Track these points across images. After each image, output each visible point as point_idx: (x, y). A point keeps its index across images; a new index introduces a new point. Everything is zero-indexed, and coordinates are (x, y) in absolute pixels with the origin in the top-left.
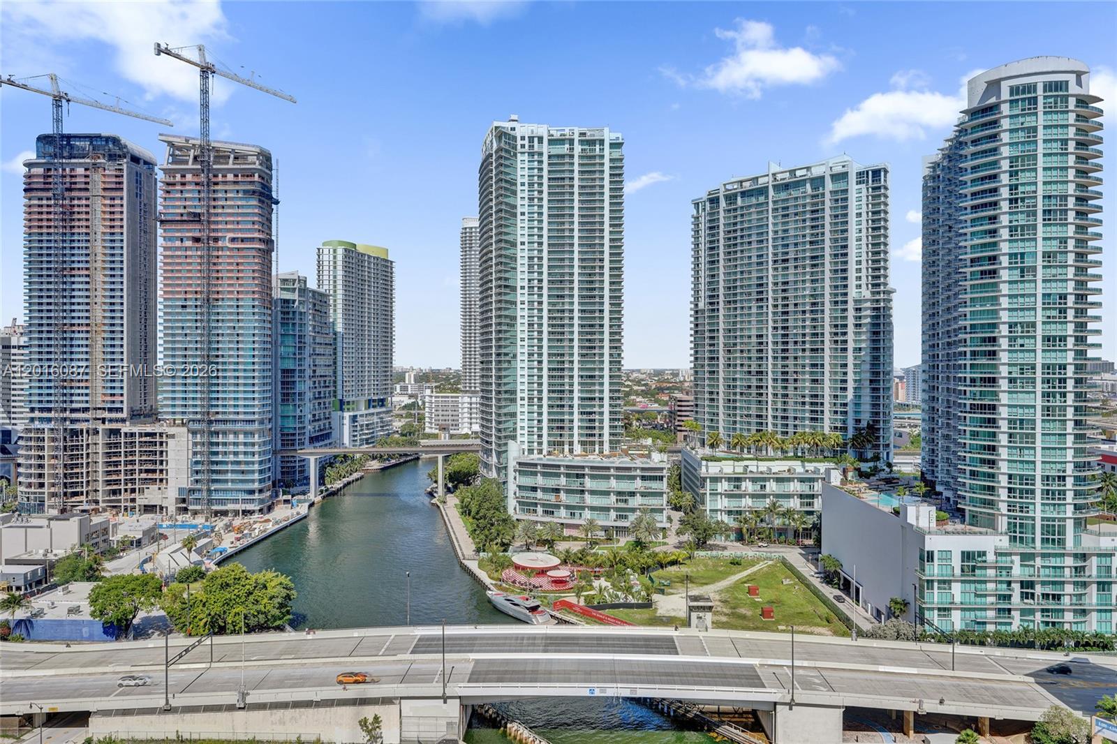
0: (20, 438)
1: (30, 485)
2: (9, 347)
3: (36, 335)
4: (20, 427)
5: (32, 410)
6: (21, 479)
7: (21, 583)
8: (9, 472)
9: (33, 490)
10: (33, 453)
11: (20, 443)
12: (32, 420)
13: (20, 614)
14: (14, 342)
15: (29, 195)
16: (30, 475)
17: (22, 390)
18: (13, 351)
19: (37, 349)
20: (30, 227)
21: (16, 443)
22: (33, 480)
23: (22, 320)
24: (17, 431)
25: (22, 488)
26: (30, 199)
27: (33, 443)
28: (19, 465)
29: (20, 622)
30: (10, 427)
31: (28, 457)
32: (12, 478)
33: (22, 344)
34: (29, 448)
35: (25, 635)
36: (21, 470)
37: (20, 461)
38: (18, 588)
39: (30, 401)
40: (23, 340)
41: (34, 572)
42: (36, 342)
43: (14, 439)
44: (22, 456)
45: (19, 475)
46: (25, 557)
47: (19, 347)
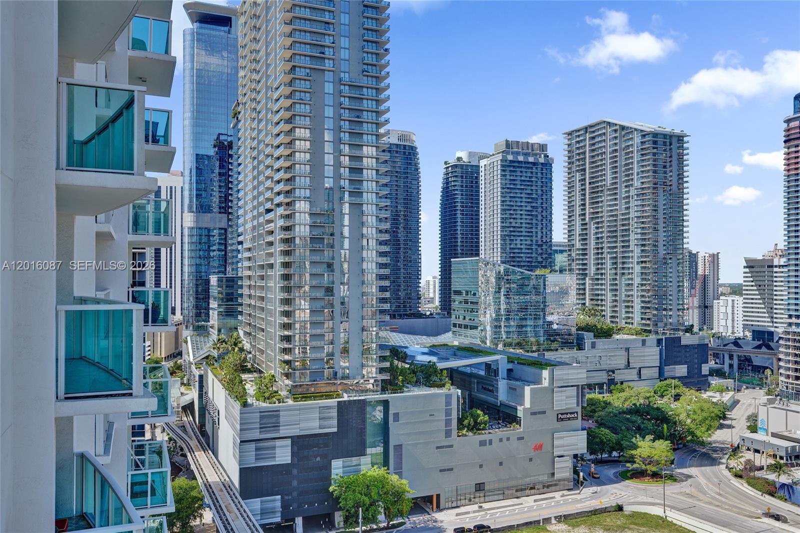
0: (780, 338)
1: (788, 377)
2: (772, 266)
3: (794, 257)
4: (780, 330)
5: (790, 316)
6: (781, 371)
7: (783, 454)
8: (772, 364)
9: (790, 381)
10: (790, 351)
11: (781, 342)
12: (790, 324)
13: (784, 479)
14: (776, 263)
15: (788, 145)
16: (788, 369)
17: (782, 300)
18: (775, 269)
19: (794, 268)
20: (788, 170)
21: (777, 342)
22: (790, 373)
23: (782, 245)
24: (778, 333)
25: (782, 378)
26: (788, 148)
27: (790, 343)
28: (780, 360)
29: (783, 485)
30: (772, 329)
31: (787, 354)
32: (775, 368)
33: (782, 263)
34: (788, 347)
35: (787, 497)
36: (781, 364)
37: (781, 356)
38: (781, 458)
39: (789, 310)
40: (783, 261)
41: (793, 448)
42: (794, 262)
43: (776, 339)
44: (782, 352)
45: (779, 367)
46: (786, 434)
47: (780, 266)
